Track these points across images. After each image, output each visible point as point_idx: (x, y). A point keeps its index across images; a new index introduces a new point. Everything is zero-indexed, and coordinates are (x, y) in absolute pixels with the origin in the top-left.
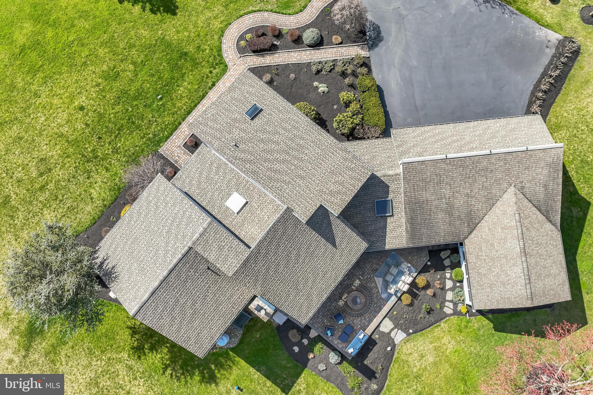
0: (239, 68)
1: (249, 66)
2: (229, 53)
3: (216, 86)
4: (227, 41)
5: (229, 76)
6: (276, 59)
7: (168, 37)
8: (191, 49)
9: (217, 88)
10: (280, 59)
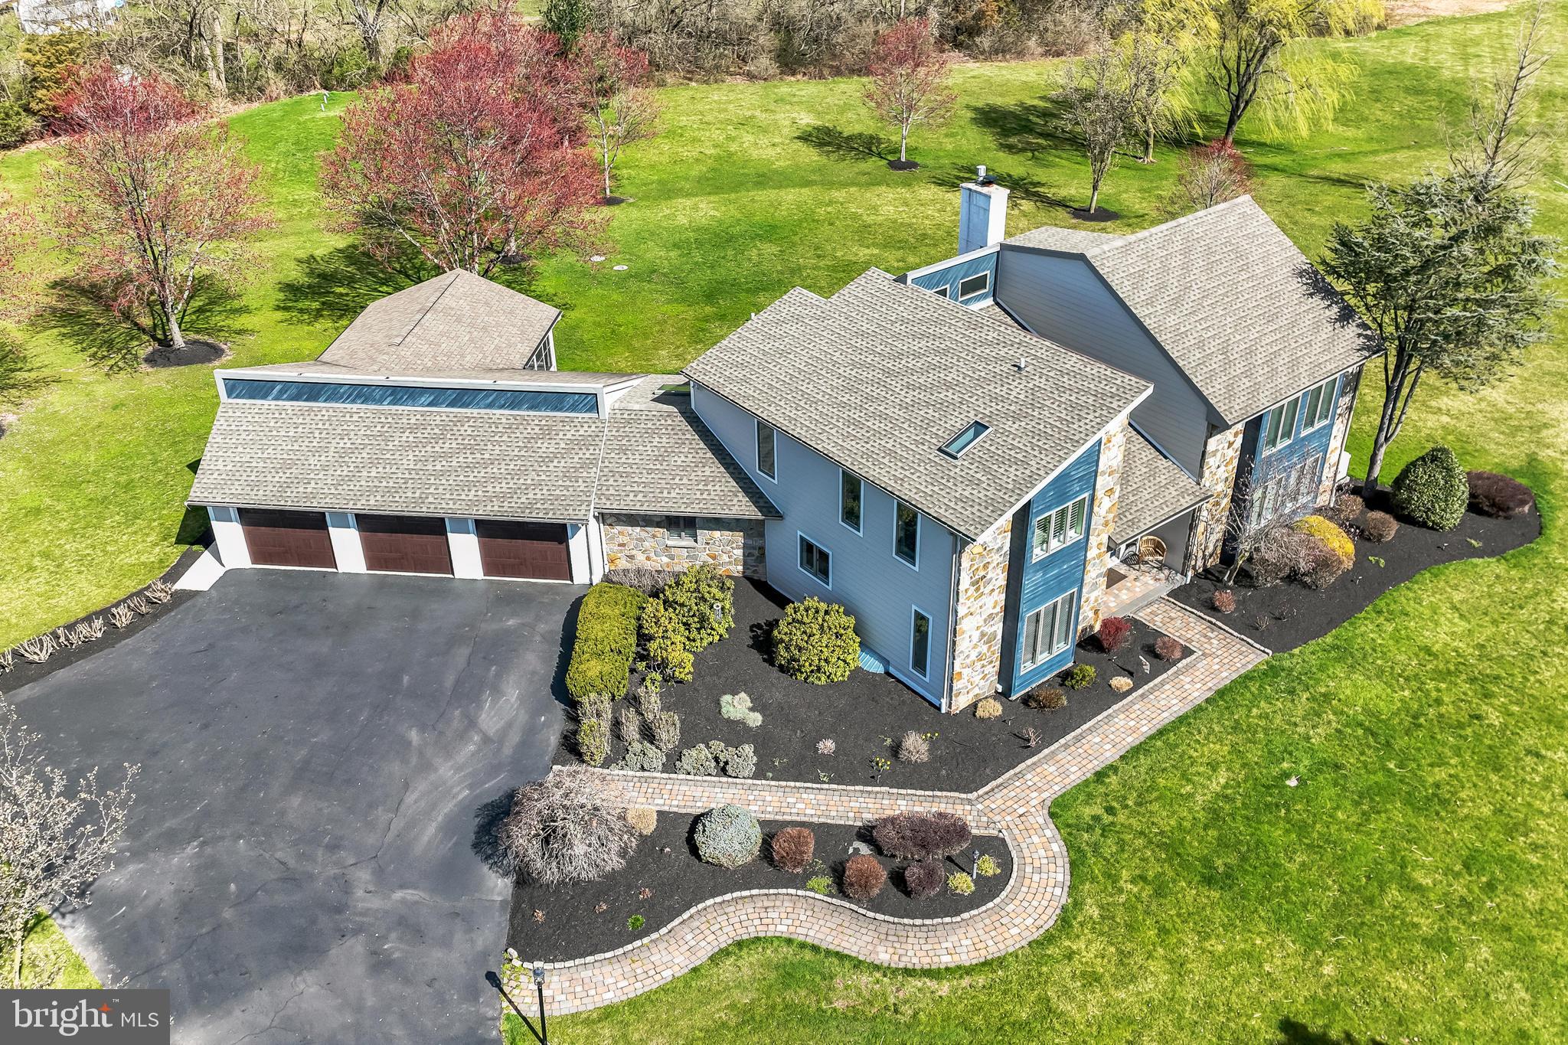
0: (1009, 803)
1: (970, 802)
2: (1042, 853)
3: (1093, 771)
4: (1049, 889)
5: (1045, 788)
6: (870, 806)
7: (1292, 947)
8: (1189, 893)
9: (1090, 766)
10: (858, 805)
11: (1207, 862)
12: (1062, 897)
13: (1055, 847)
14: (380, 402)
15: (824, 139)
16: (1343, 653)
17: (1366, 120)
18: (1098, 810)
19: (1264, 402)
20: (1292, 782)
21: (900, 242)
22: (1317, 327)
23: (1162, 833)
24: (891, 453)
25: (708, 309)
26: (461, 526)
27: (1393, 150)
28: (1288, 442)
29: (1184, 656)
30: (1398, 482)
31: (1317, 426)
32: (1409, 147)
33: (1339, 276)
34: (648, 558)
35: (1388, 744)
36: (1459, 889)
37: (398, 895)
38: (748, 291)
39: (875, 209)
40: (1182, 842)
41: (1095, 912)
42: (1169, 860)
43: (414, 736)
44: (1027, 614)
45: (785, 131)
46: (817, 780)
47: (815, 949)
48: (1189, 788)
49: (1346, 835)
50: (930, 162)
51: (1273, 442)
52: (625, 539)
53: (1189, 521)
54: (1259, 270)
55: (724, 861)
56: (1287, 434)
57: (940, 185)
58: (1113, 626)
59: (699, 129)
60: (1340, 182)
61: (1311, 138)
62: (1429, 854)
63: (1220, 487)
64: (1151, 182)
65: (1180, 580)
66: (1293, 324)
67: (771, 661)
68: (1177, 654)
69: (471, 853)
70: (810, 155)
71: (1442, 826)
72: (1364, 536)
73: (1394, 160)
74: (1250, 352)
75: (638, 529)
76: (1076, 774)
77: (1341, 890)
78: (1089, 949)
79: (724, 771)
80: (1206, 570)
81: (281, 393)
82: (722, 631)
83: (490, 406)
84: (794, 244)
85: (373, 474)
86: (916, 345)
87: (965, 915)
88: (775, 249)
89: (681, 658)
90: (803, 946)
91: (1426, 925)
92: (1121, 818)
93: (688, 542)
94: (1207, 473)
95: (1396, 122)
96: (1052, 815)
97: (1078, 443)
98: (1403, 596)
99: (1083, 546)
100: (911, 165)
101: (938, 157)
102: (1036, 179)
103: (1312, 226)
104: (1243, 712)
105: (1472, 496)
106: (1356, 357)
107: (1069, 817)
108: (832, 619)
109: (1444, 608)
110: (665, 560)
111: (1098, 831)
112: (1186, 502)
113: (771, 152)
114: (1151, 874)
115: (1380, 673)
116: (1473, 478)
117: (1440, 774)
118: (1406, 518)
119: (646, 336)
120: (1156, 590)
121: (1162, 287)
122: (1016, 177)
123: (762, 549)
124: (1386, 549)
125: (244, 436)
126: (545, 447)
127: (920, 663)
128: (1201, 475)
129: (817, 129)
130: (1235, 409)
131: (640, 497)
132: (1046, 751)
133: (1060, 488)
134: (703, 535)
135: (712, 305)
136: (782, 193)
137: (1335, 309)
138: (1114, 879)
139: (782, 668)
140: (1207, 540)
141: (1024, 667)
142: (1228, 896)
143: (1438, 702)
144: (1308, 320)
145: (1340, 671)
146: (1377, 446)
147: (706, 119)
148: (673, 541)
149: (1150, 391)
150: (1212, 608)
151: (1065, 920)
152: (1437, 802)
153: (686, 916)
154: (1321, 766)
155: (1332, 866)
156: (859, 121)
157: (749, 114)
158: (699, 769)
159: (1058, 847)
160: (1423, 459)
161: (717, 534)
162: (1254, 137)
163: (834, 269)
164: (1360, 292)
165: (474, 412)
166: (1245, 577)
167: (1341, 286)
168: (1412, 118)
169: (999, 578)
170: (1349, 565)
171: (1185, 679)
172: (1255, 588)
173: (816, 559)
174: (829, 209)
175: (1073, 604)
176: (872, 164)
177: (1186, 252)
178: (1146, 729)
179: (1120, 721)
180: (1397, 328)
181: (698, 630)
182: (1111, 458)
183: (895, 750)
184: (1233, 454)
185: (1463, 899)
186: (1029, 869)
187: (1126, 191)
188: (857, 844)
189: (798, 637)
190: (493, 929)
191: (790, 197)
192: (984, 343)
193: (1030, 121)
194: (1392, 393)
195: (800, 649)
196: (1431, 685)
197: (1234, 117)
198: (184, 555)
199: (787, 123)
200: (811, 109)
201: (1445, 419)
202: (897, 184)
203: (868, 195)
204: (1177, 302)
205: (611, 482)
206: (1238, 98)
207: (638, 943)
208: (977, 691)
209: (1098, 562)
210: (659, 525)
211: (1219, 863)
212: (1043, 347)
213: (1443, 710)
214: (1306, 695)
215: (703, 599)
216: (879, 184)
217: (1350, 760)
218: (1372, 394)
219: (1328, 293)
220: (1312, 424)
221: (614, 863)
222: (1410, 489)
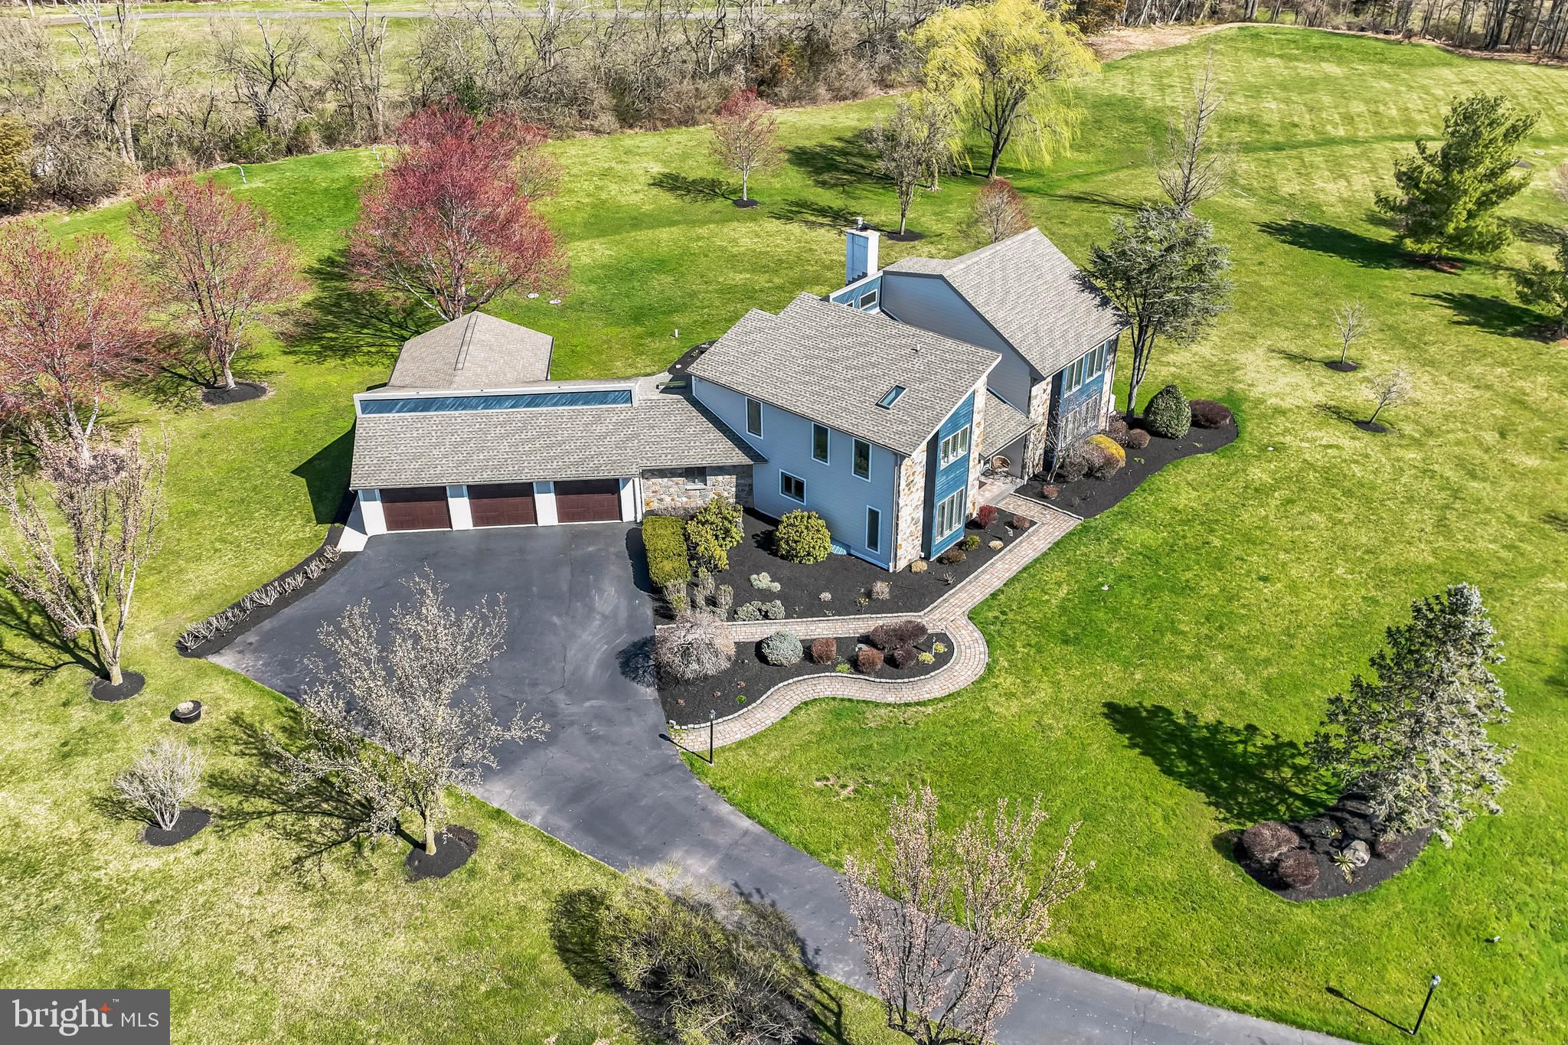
0: (944, 615)
1: (922, 616)
2: (969, 638)
3: (989, 594)
4: (977, 656)
5: (962, 605)
6: (862, 625)
7: (1117, 668)
8: (1056, 649)
9: (987, 591)
10: (854, 625)
11: (1063, 633)
12: (985, 659)
13: (976, 635)
14: (476, 408)
15: (671, 183)
16: (1125, 515)
17: (1093, 145)
18: (997, 614)
19: (1063, 362)
20: (1106, 588)
21: (763, 267)
22: (1088, 313)
23: (1035, 621)
24: (846, 409)
25: (639, 329)
26: (544, 488)
27: (1116, 170)
28: (1079, 387)
29: (1031, 526)
30: (1147, 410)
31: (1095, 376)
32: (1127, 167)
33: (1097, 278)
34: (673, 500)
35: (1157, 562)
36: (1204, 630)
37: (587, 704)
38: (664, 313)
39: (734, 241)
40: (1048, 625)
41: (1006, 664)
42: (1042, 634)
43: (555, 619)
44: (938, 504)
45: (642, 179)
46: (825, 615)
47: (850, 700)
48: (1047, 597)
49: (1139, 611)
50: (767, 200)
51: (1070, 388)
52: (657, 488)
53: (1023, 442)
54: (1049, 277)
55: (785, 662)
56: (1078, 382)
57: (779, 219)
58: (986, 511)
59: (570, 181)
60: (1077, 199)
61: (1054, 162)
62: (1186, 616)
63: (1040, 419)
64: (941, 206)
65: (1020, 483)
66: (1074, 312)
67: (775, 554)
68: (1027, 525)
69: (623, 677)
70: (668, 200)
71: (1193, 601)
72: (1129, 446)
73: (1117, 177)
74: (1051, 331)
75: (666, 480)
76: (979, 597)
77: (1140, 639)
78: (1007, 681)
79: (766, 616)
80: (1034, 475)
81: (403, 407)
82: (738, 538)
83: (555, 405)
84: (683, 275)
85: (482, 457)
86: (845, 341)
87: (932, 674)
88: (670, 279)
89: (721, 555)
90: (842, 700)
91: (1188, 649)
92: (1011, 616)
93: (700, 486)
94: (1032, 409)
95: (1116, 146)
96: (970, 618)
97: (962, 393)
98: (1157, 480)
99: (966, 459)
100: (751, 203)
101: (770, 196)
102: (852, 210)
103: (1066, 235)
104: (1071, 553)
105: (1194, 416)
106: (1114, 330)
107: (981, 618)
108: (812, 521)
109: (1183, 484)
110: (685, 499)
111: (999, 624)
112: (1022, 429)
113: (635, 199)
114: (1033, 642)
115: (1149, 525)
116: (1193, 405)
117: (1189, 575)
118: (1155, 433)
119: (600, 353)
120: (1006, 490)
121: (992, 293)
122: (836, 209)
123: (751, 485)
124: (1144, 453)
125: (380, 439)
126: (599, 429)
127: (873, 542)
128: (1029, 412)
129: (665, 176)
130: (1047, 369)
131: (669, 457)
132: (959, 586)
133: (954, 422)
134: (710, 479)
135: (642, 325)
136: (657, 232)
137: (1098, 299)
138: (1013, 647)
139: (782, 557)
140: (1035, 454)
141: (938, 540)
142: (1078, 648)
143: (1184, 537)
144: (1083, 308)
145: (1125, 525)
146: (1132, 388)
147: (572, 173)
148: (690, 486)
149: (1000, 358)
150: (1043, 496)
151: (990, 669)
152: (1188, 589)
153: (769, 693)
154: (1120, 579)
155: (1134, 627)
156: (699, 167)
157: (606, 166)
158: (750, 617)
159: (977, 634)
160: (1161, 393)
161: (720, 478)
162: (1011, 165)
163: (721, 291)
164: (1111, 287)
165: (544, 409)
166: (1060, 478)
167: (1099, 283)
168: (1128, 142)
169: (920, 481)
170: (1122, 464)
171: (1034, 539)
172: (1068, 482)
173: (794, 487)
174: (700, 244)
175: (963, 496)
176: (719, 204)
177: (1003, 269)
178: (1016, 568)
179: (999, 565)
180: (1137, 309)
181: (724, 539)
182: (980, 401)
183: (869, 594)
184: (1047, 397)
185: (1206, 635)
186: (963, 647)
187: (923, 215)
188: (860, 645)
189: (794, 536)
190: (655, 714)
191: (664, 234)
192: (890, 336)
193: (835, 160)
194: (1138, 351)
195: (796, 542)
196: (1179, 529)
197: (997, 149)
198: (330, 531)
199: (642, 172)
200: (657, 159)
201: (1173, 369)
202: (745, 220)
203: (726, 230)
204: (1002, 302)
205: (648, 448)
206: (998, 136)
207: (745, 710)
208: (909, 557)
209: (975, 471)
210: (680, 476)
211: (1070, 633)
212: (929, 337)
213: (1187, 541)
214: (1107, 541)
215: (726, 518)
216: (730, 220)
217: (1136, 573)
218: (1125, 357)
219: (1093, 289)
220: (1092, 375)
221: (725, 665)
222: (1155, 413)
